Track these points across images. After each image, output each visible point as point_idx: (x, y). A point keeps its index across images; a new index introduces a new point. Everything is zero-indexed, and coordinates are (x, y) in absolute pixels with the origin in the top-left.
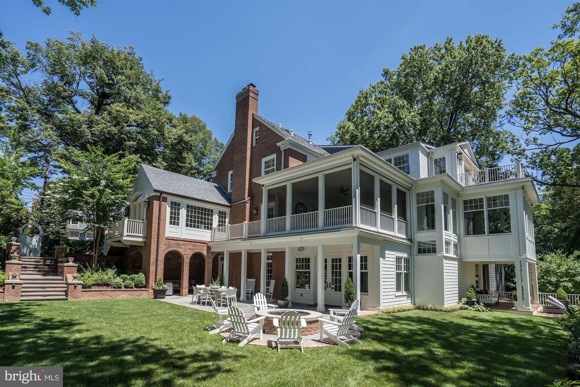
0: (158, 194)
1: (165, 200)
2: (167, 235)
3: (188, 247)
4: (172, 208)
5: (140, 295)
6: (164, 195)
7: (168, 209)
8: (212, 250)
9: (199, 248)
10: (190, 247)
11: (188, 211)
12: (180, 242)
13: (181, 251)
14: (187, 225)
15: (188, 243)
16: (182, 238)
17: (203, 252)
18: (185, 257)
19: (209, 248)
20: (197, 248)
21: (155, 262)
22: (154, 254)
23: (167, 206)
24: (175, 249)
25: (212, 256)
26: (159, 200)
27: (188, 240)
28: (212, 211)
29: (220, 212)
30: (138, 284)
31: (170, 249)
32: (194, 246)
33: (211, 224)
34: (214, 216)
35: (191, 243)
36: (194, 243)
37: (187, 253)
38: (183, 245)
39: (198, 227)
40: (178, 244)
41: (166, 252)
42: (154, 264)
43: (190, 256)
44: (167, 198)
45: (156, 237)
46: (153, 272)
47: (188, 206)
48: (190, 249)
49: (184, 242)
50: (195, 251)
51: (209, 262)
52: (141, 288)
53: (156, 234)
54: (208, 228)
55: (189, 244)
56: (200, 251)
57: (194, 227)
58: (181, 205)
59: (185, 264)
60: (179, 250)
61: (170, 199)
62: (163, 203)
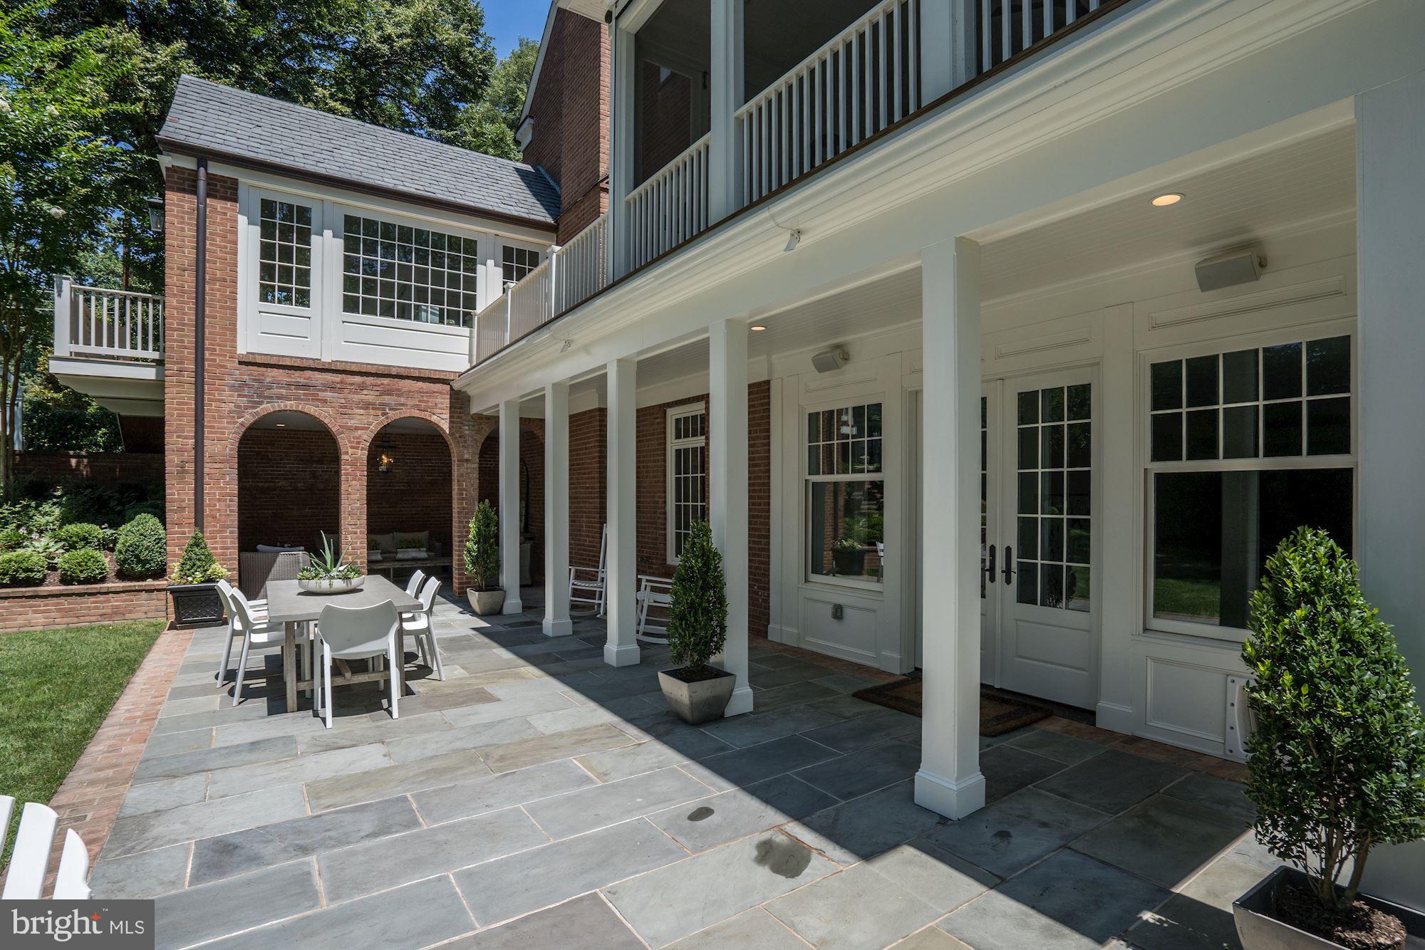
0: (188, 163)
1: (227, 190)
2: (246, 344)
3: (356, 397)
4: (267, 230)
5: (117, 612)
6: (216, 169)
7: (248, 237)
8: (475, 409)
9: (410, 402)
10: (369, 396)
11: (350, 245)
12: (317, 375)
13: (325, 415)
14: (350, 305)
15: (358, 379)
16: (327, 359)
17: (434, 418)
18: (344, 442)
19: (459, 401)
20: (402, 400)
21: (190, 467)
22: (180, 429)
23: (242, 220)
24: (290, 405)
25: (479, 432)
26: (194, 191)
27: (354, 368)
28: (471, 246)
29: (508, 252)
30: (125, 561)
31: (266, 408)
32: (388, 392)
33: (471, 302)
34: (479, 267)
35: (369, 380)
36: (386, 381)
37: (351, 423)
38: (332, 388)
39: (404, 313)
40: (306, 387)
41: (248, 418)
42: (183, 471)
43: (367, 437)
44: (235, 182)
45: (189, 354)
46: (181, 509)
47: (351, 223)
48: (366, 406)
49: (337, 378)
50: (393, 415)
51: (461, 460)
52: (142, 577)
53: (190, 340)
54: (454, 318)
55: (362, 387)
56: (416, 413)
57: (387, 311)
58: (315, 217)
59: (345, 469)
60: (311, 409)
61: (254, 187)
62: (219, 205)
